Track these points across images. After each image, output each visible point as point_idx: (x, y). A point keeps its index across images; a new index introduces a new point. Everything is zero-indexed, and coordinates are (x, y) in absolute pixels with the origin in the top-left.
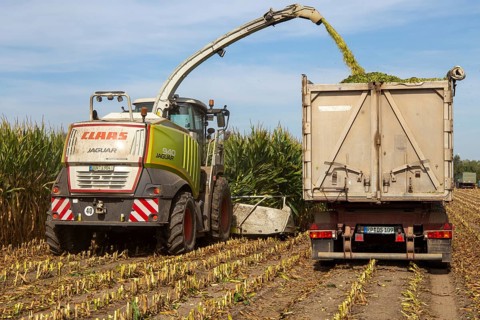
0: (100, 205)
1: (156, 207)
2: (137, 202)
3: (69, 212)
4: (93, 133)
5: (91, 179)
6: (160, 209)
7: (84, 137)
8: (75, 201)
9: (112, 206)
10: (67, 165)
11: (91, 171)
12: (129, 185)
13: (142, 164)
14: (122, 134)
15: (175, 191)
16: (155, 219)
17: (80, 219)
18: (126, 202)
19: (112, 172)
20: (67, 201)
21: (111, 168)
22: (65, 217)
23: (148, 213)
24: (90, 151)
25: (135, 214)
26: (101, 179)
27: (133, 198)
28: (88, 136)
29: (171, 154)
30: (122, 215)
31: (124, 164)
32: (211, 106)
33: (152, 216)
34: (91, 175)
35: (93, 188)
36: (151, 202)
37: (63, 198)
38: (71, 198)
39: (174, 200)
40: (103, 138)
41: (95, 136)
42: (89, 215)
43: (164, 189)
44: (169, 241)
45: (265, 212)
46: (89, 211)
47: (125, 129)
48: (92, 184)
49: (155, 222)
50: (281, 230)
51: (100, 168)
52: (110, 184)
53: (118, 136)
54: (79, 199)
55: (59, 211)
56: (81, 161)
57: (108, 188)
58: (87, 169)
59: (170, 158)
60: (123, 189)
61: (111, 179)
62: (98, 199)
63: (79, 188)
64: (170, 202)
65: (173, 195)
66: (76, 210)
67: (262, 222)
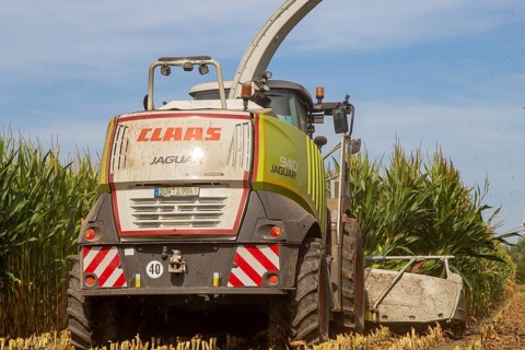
0: (176, 257)
1: (275, 259)
2: (243, 252)
3: (117, 273)
4: (158, 131)
5: (159, 212)
6: (282, 264)
7: (142, 138)
8: (129, 252)
9: (197, 259)
10: (112, 188)
11: (157, 197)
12: (227, 221)
13: (248, 184)
14: (211, 131)
15: (305, 233)
16: (274, 282)
17: (138, 285)
18: (223, 251)
19: (196, 197)
20: (113, 253)
21: (194, 191)
22: (110, 282)
23: (261, 270)
24: (155, 162)
25: (238, 272)
26: (176, 211)
27: (234, 245)
28: (149, 135)
29: (291, 167)
30: (216, 276)
31: (217, 184)
32: (320, 98)
33: (268, 276)
34: (158, 204)
35: (162, 228)
36: (267, 252)
37: (105, 248)
38: (122, 247)
39: (303, 249)
40: (178, 137)
41: (162, 135)
42: (155, 276)
43: (288, 226)
44: (295, 323)
45: (418, 282)
46: (155, 269)
47: (216, 123)
48: (160, 220)
49: (273, 287)
50: (449, 313)
51: (174, 192)
52: (193, 219)
53: (205, 135)
54: (136, 247)
55: (99, 272)
56: (138, 180)
57: (191, 227)
58: (150, 193)
59: (291, 174)
60: (218, 227)
61: (195, 211)
62: (171, 247)
63: (136, 228)
64: (296, 251)
65: (299, 239)
66: (131, 269)
67: (413, 300)
